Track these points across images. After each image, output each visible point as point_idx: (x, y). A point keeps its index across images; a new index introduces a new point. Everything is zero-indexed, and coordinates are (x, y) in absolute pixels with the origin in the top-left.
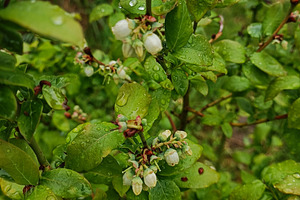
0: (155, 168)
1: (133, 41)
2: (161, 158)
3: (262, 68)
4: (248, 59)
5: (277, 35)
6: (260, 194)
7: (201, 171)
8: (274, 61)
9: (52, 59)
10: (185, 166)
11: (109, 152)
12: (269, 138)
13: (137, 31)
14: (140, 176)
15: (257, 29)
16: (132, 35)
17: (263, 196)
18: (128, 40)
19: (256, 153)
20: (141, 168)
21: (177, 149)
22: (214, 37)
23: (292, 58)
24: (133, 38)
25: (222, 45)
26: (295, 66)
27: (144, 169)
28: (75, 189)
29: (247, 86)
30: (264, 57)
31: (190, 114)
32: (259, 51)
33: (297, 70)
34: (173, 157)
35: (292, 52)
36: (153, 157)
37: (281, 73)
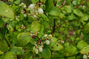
0: (42, 46)
1: (35, 11)
2: (44, 42)
3: (77, 14)
4: (72, 11)
5: (81, 4)
6: (75, 51)
7: (57, 45)
8: (80, 12)
9: (16, 10)
10: (52, 45)
11: (29, 41)
12: (80, 33)
13: (36, 8)
14: (38, 48)
15: (75, 2)
16: (34, 9)
17: (76, 52)
18: (33, 10)
19: (76, 37)
20: (38, 46)
21: (49, 40)
22: (62, 5)
23: (86, 10)
24: (35, 10)
25: (65, 7)
26: (87, 13)
27: (39, 46)
28: (19, 52)
29: (73, 19)
30: (77, 11)
31: (56, 27)
32: (76, 9)
33: (88, 14)
34: (48, 42)
35: (86, 9)
36: (42, 43)
37: (82, 16)
